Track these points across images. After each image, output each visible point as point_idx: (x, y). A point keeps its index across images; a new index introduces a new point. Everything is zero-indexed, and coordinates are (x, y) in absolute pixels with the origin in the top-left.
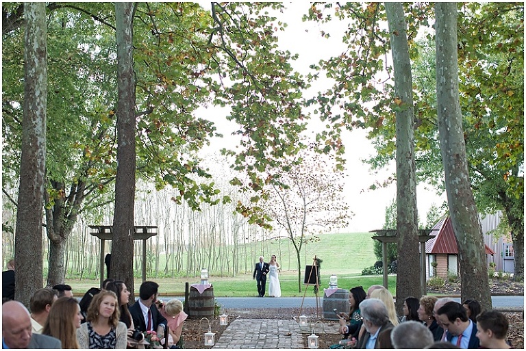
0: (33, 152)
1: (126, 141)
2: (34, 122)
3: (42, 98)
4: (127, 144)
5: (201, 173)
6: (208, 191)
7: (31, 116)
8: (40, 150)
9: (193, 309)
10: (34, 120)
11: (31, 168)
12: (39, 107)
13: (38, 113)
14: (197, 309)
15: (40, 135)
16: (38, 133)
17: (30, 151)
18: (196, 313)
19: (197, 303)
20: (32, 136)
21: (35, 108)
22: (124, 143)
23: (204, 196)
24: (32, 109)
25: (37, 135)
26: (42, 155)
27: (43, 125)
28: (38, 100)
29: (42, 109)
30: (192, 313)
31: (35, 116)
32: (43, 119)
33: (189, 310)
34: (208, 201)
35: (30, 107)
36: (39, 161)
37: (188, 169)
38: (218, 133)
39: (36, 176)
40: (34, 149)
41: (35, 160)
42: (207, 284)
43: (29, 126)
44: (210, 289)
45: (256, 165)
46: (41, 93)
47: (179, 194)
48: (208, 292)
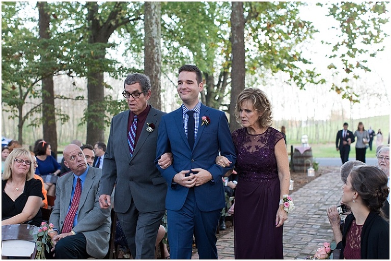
0: (152, 50)
1: (238, 40)
2: (151, 28)
3: (156, 10)
4: (238, 42)
5: (305, 62)
6: (311, 74)
7: (149, 23)
8: (156, 48)
9: (297, 165)
10: (151, 26)
11: (150, 62)
12: (154, 17)
13: (154, 21)
14: (299, 165)
15: (155, 37)
16: (154, 36)
17: (150, 50)
18: (298, 168)
19: (299, 161)
20: (150, 39)
21: (151, 18)
22: (236, 41)
23: (309, 79)
24: (150, 19)
25: (153, 37)
26: (158, 52)
27: (158, 30)
28: (153, 12)
29: (156, 19)
30: (296, 168)
31: (151, 23)
32: (158, 26)
33: (293, 166)
34: (312, 82)
35: (149, 17)
36: (156, 56)
37: (295, 59)
38: (316, 30)
39: (154, 67)
40: (152, 47)
41: (153, 56)
42: (307, 146)
43: (148, 31)
44: (309, 150)
45: (349, 53)
46: (155, 7)
47: (289, 78)
48: (308, 152)
